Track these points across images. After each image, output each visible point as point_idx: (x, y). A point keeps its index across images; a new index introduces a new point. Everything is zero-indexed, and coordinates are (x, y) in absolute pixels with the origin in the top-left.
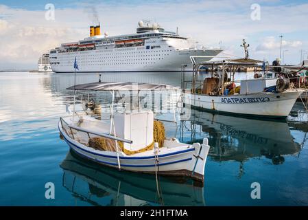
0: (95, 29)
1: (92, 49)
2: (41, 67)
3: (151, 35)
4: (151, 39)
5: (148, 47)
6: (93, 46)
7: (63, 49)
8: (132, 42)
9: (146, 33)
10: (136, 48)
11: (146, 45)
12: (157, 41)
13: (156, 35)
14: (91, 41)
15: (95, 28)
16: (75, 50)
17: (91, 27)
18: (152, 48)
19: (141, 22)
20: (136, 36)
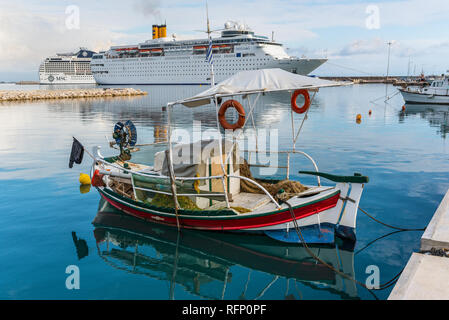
0: (159, 30)
1: (158, 55)
2: (44, 78)
3: (242, 40)
4: (243, 45)
5: (239, 55)
6: (160, 52)
7: (111, 54)
8: (218, 48)
9: (237, 38)
10: (222, 55)
11: (236, 52)
12: (251, 48)
13: (249, 40)
14: (157, 45)
15: (159, 27)
16: (133, 55)
17: (154, 26)
18: (244, 55)
19: (229, 24)
20: (222, 41)
